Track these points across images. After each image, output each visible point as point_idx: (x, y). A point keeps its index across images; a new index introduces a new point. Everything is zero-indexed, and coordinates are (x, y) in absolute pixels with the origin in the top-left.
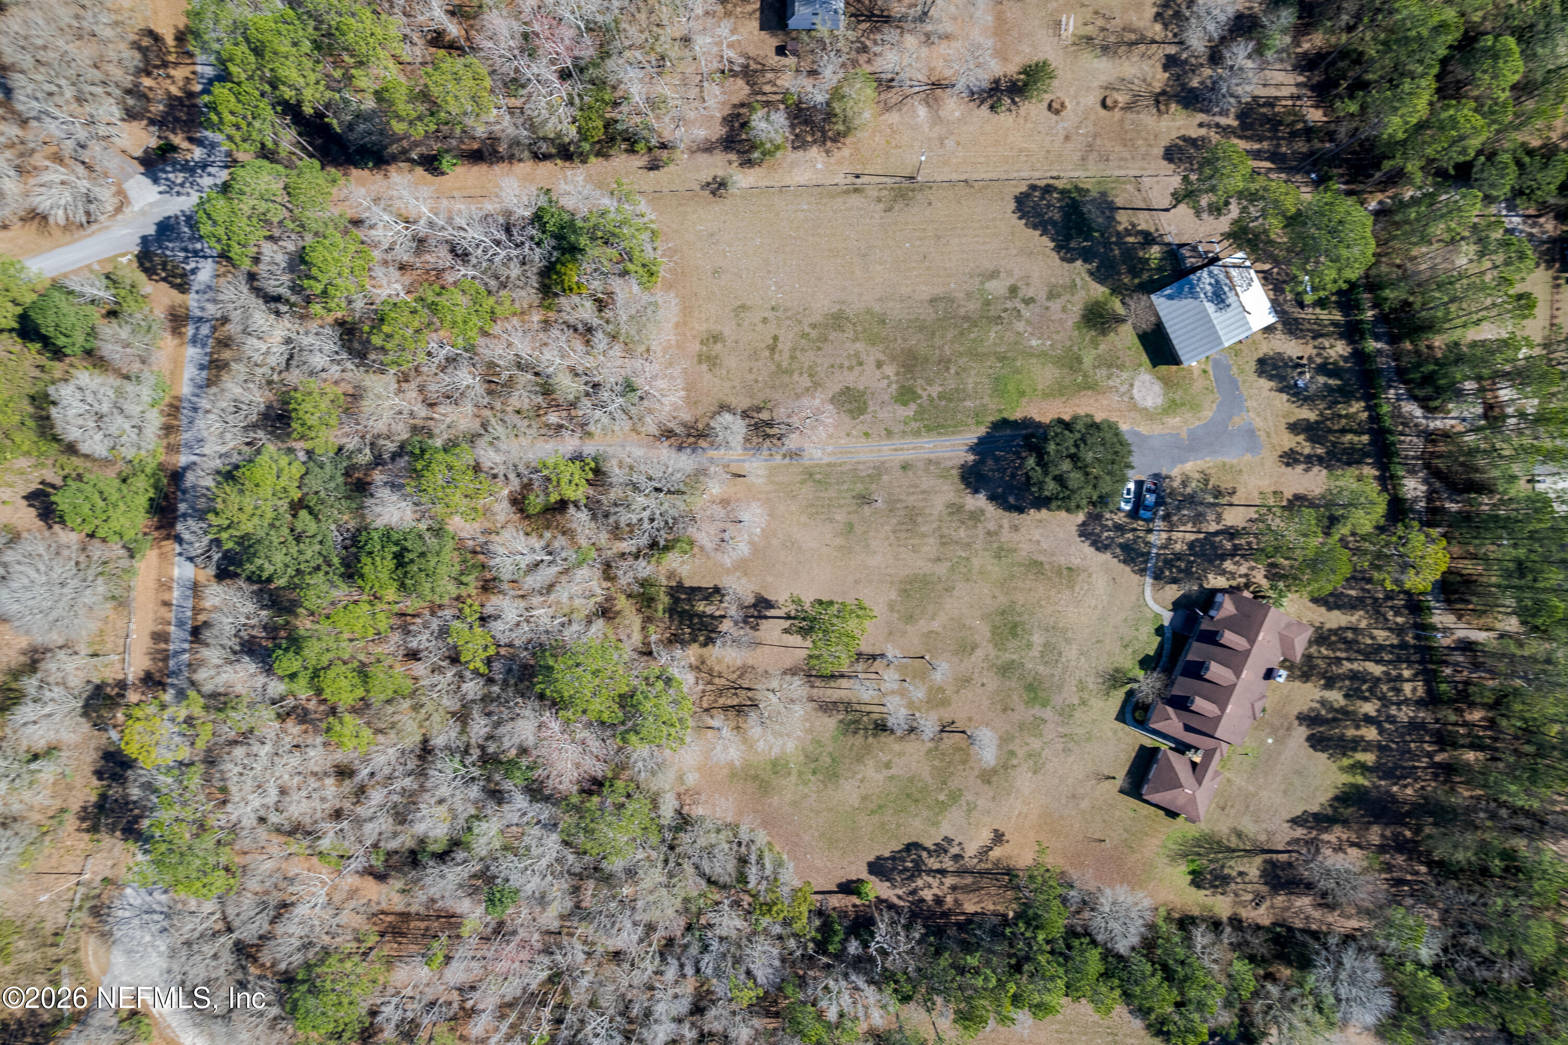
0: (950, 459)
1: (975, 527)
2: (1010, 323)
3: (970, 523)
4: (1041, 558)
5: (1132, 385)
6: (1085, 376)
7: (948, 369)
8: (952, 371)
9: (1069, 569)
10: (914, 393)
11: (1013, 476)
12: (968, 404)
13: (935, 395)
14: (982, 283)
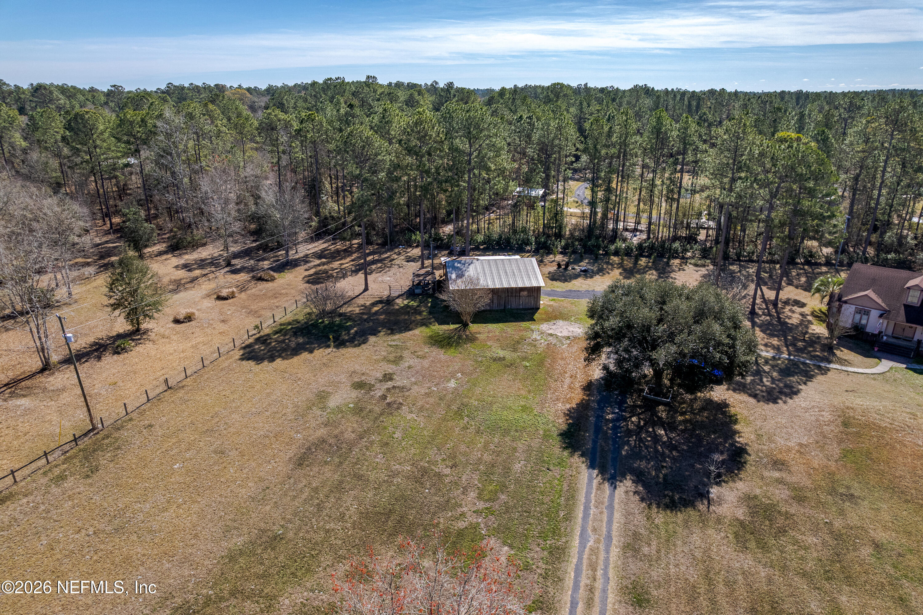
0: (628, 514)
1: (788, 516)
2: (406, 398)
3: (780, 521)
4: (835, 450)
5: (551, 335)
6: (525, 359)
7: (439, 475)
8: (447, 471)
9: (846, 424)
10: (461, 534)
11: (672, 447)
12: (517, 467)
13: (481, 505)
14: (324, 409)
